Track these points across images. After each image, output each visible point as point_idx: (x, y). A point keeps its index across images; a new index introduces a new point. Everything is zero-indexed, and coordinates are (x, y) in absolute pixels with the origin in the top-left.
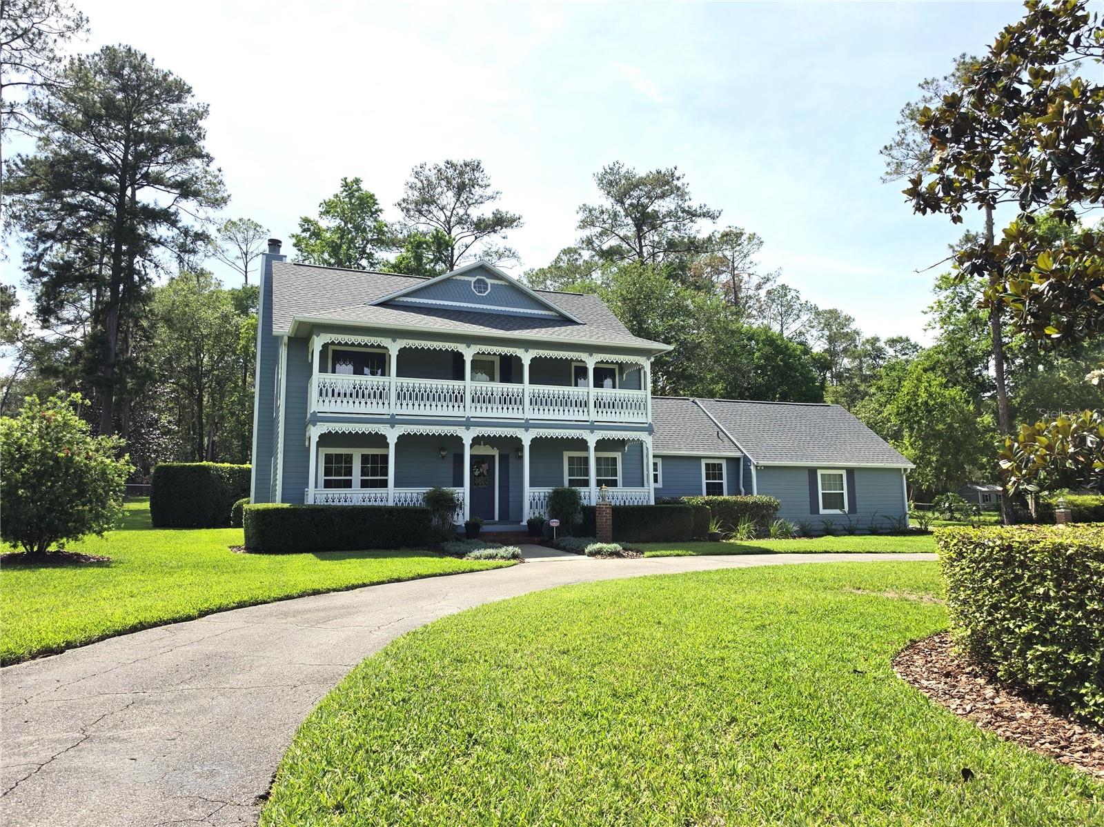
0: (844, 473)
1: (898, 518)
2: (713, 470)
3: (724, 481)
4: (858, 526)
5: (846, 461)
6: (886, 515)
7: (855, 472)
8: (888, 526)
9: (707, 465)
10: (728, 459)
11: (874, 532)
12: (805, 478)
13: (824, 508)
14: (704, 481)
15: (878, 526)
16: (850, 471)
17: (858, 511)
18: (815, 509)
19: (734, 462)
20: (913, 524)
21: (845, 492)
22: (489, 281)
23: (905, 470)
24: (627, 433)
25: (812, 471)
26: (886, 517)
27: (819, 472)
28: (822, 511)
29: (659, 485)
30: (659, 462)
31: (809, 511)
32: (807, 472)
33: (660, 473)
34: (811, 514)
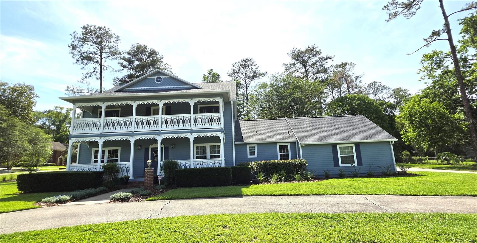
0: (353, 146)
1: (386, 167)
2: (284, 148)
3: (290, 153)
4: (359, 172)
5: (354, 139)
6: (378, 165)
7: (360, 145)
8: (381, 171)
9: (280, 146)
10: (291, 143)
11: (370, 175)
12: (330, 150)
14: (279, 154)
15: (373, 171)
16: (357, 145)
17: (363, 164)
18: (336, 164)
19: (294, 144)
20: (398, 169)
21: (355, 155)
22: (162, 77)
23: (392, 142)
25: (334, 146)
26: (379, 167)
27: (338, 146)
29: (256, 156)
30: (256, 146)
31: (333, 165)
32: (331, 146)
33: (256, 151)
34: (334, 167)
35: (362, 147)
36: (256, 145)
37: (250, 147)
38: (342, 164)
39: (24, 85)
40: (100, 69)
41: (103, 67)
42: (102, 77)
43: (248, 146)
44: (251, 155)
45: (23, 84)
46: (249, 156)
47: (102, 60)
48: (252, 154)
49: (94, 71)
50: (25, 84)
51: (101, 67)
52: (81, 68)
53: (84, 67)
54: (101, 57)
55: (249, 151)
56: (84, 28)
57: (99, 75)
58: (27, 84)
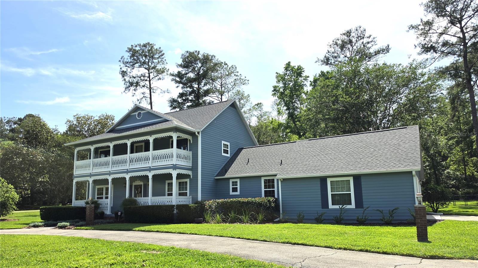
0: (351, 179)
3: (276, 189)
5: (351, 170)
7: (362, 178)
9: (265, 180)
12: (318, 185)
13: (333, 204)
14: (263, 190)
16: (357, 178)
17: (364, 206)
18: (325, 204)
21: (352, 192)
22: (142, 112)
24: (161, 170)
25: (323, 180)
27: (329, 181)
28: (331, 206)
29: (238, 193)
30: (238, 181)
31: (321, 206)
32: (319, 180)
33: (238, 187)
34: (321, 209)
35: (363, 181)
36: (239, 179)
37: (233, 182)
38: (332, 205)
39: (106, 116)
40: (149, 93)
41: (152, 90)
42: (152, 102)
43: (231, 181)
44: (233, 191)
45: (105, 114)
46: (231, 193)
47: (151, 81)
48: (235, 190)
49: (144, 97)
50: (108, 115)
51: (150, 91)
52: (132, 95)
53: (135, 94)
54: (150, 79)
55: (231, 187)
56: (130, 50)
57: (149, 100)
58: (109, 114)
